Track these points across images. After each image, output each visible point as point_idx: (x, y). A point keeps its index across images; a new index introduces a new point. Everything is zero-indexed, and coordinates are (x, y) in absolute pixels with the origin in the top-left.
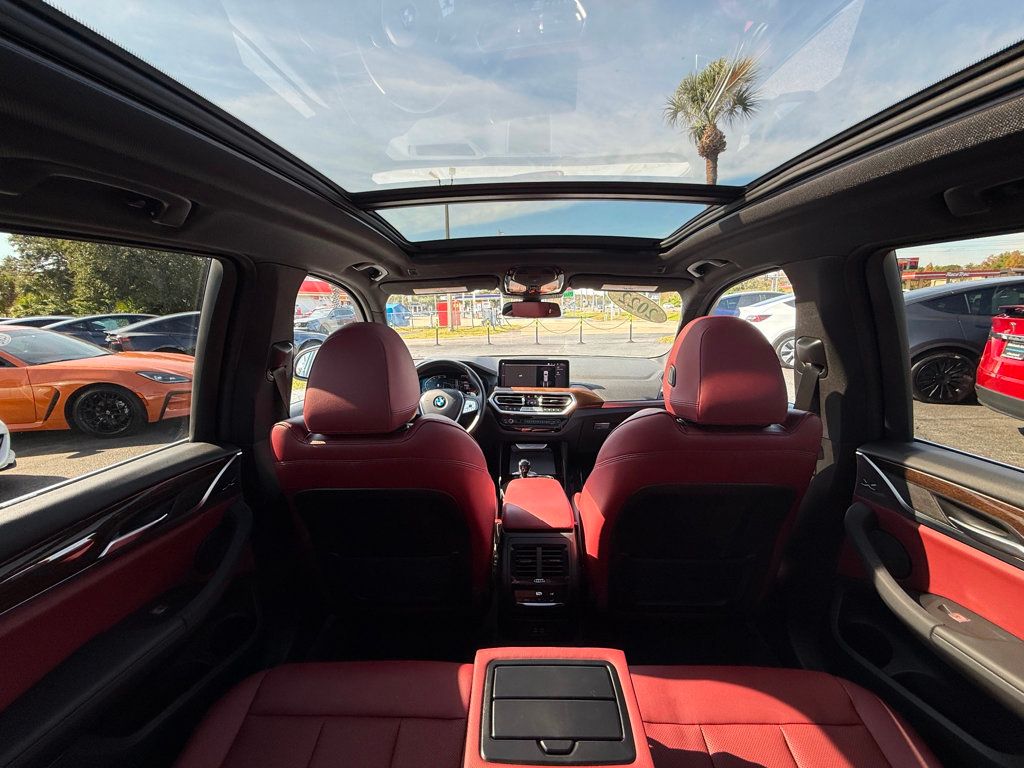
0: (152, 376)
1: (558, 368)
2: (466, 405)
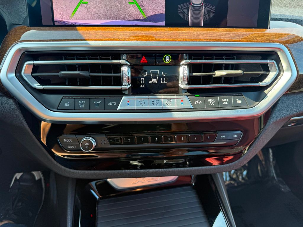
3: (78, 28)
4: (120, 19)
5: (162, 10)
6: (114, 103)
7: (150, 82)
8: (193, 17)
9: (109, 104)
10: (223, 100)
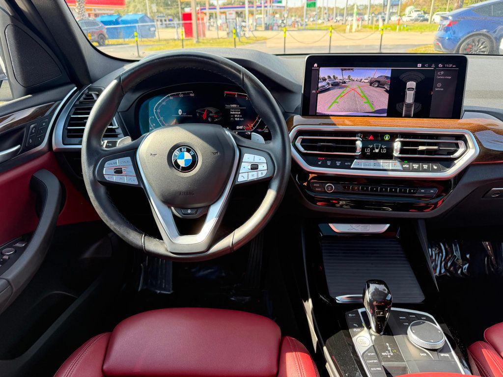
1: (440, 75)
2: (243, 164)
3: (331, 117)
4: (358, 112)
5: (385, 106)
6: (349, 164)
7: (374, 151)
8: (406, 111)
9: (346, 164)
10: (424, 166)
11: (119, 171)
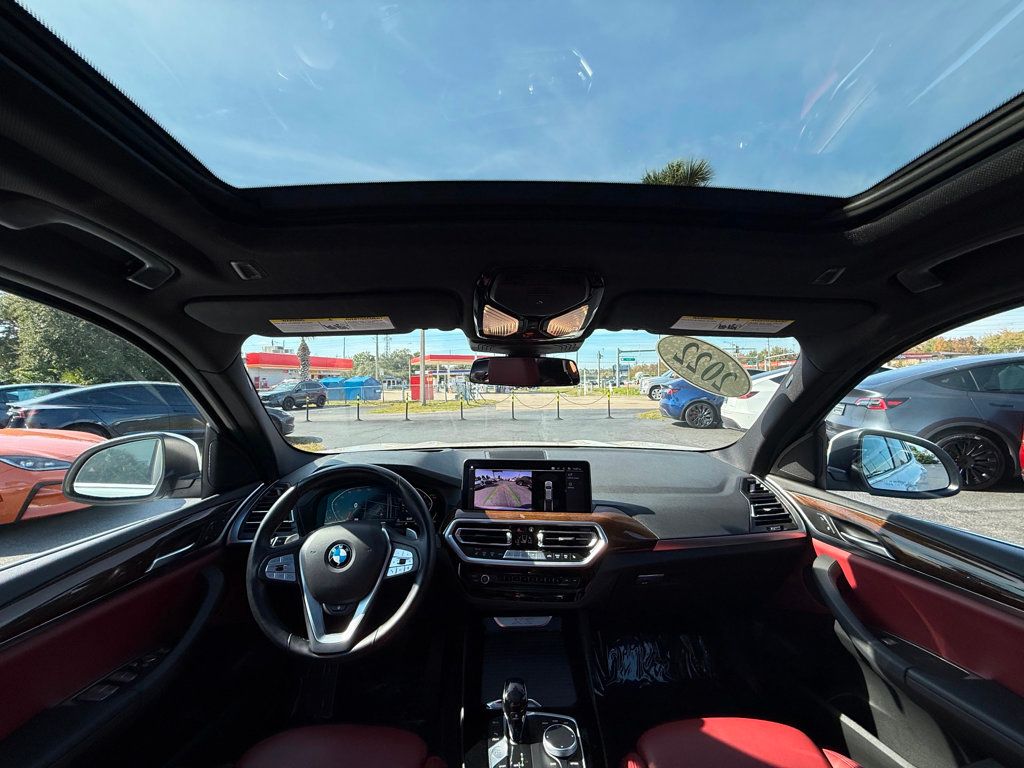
0: (18, 462)
1: (570, 476)
2: (393, 559)
3: (486, 511)
4: (508, 506)
5: (530, 502)
6: (501, 554)
7: (522, 542)
8: (547, 506)
10: (564, 556)
11: (280, 569)
